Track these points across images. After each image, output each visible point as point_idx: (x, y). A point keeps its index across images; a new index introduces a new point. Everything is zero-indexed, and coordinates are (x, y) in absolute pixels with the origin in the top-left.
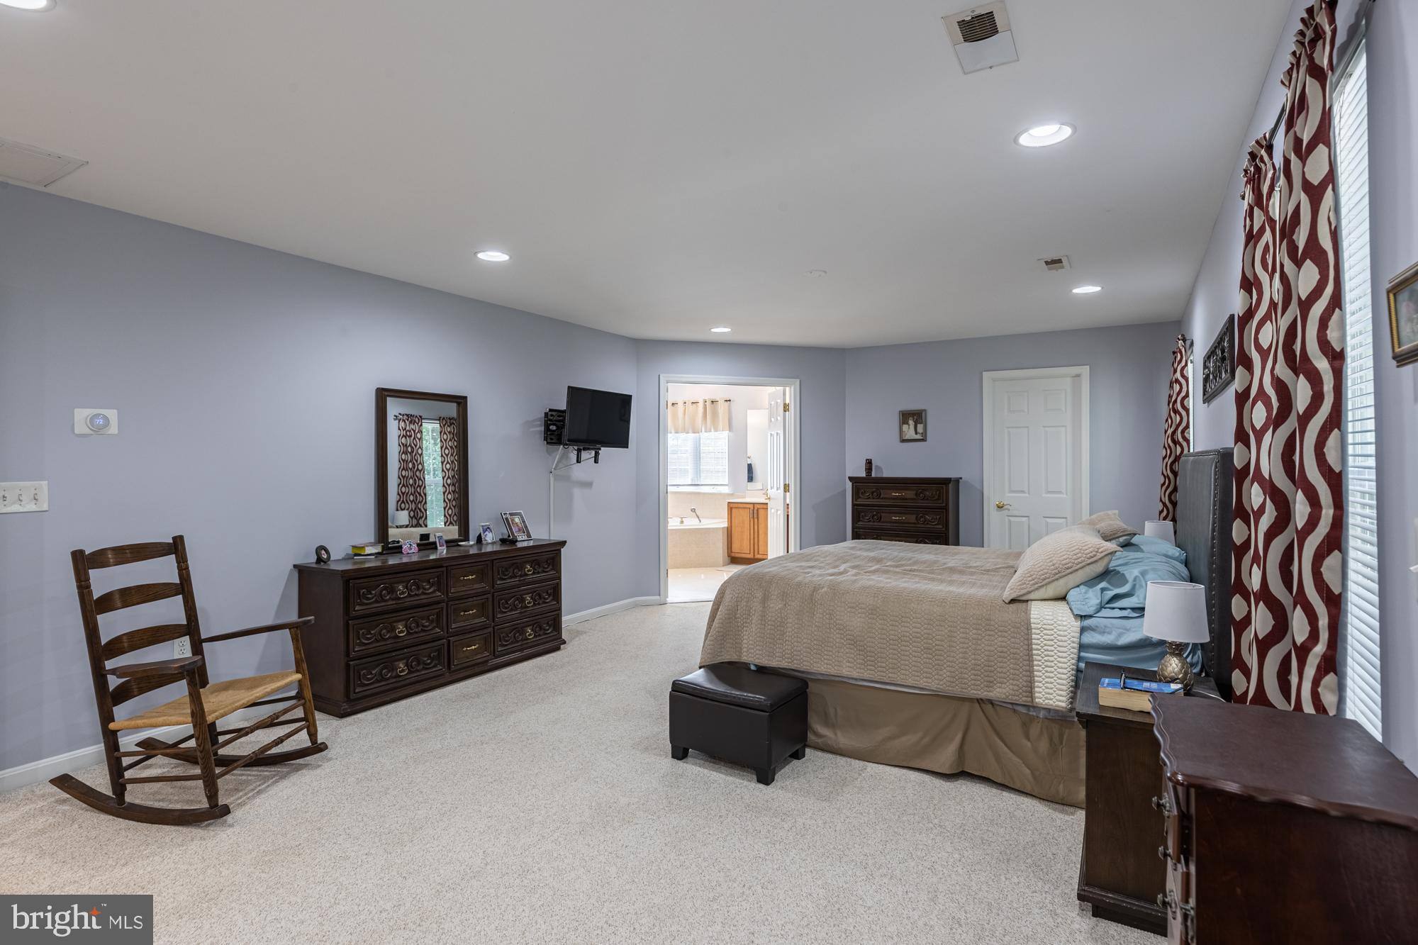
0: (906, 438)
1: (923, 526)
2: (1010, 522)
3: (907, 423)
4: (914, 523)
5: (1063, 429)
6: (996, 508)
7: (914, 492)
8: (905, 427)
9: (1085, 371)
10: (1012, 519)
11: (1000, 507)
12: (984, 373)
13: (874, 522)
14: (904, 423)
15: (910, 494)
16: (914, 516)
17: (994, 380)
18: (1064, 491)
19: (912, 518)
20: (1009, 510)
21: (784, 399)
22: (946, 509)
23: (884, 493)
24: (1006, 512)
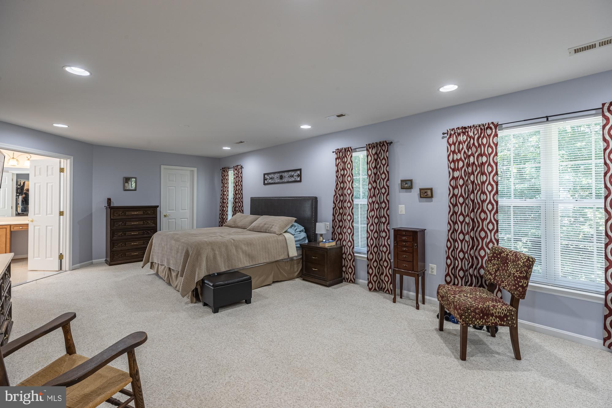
0: (127, 189)
1: (146, 225)
2: (169, 221)
3: (128, 183)
4: (143, 225)
5: (187, 188)
6: (164, 216)
7: (143, 212)
8: (126, 184)
9: (195, 169)
10: (169, 220)
11: (165, 216)
12: (162, 166)
13: (122, 226)
14: (126, 183)
15: (141, 213)
16: (142, 222)
17: (165, 169)
18: (187, 209)
19: (141, 223)
20: (168, 217)
21: (60, 165)
22: (156, 217)
23: (127, 213)
24: (168, 218)
